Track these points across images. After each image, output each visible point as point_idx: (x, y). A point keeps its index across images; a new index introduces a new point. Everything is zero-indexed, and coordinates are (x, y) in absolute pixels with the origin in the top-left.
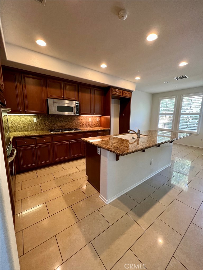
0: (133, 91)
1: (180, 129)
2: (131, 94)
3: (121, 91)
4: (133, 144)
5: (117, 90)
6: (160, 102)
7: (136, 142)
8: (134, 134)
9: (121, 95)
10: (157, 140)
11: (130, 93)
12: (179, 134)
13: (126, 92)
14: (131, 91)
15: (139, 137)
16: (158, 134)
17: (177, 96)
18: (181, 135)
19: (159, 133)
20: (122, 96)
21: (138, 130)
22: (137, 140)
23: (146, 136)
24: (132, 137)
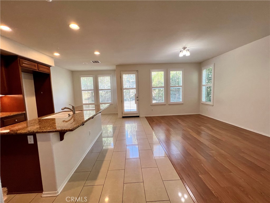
0: (51, 66)
1: (100, 102)
2: (49, 70)
3: (36, 64)
4: (70, 121)
5: (26, 62)
6: (81, 79)
7: (73, 118)
8: (70, 111)
9: (36, 68)
10: (84, 115)
11: (48, 68)
12: (101, 105)
13: (42, 66)
14: (49, 67)
15: (74, 113)
16: (84, 109)
17: (94, 75)
18: (103, 107)
19: (85, 107)
20: (37, 71)
21: (73, 106)
22: (73, 116)
23: (80, 111)
24: (68, 115)
